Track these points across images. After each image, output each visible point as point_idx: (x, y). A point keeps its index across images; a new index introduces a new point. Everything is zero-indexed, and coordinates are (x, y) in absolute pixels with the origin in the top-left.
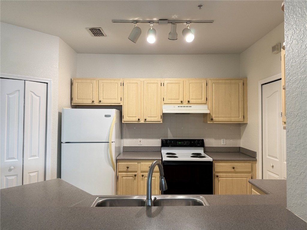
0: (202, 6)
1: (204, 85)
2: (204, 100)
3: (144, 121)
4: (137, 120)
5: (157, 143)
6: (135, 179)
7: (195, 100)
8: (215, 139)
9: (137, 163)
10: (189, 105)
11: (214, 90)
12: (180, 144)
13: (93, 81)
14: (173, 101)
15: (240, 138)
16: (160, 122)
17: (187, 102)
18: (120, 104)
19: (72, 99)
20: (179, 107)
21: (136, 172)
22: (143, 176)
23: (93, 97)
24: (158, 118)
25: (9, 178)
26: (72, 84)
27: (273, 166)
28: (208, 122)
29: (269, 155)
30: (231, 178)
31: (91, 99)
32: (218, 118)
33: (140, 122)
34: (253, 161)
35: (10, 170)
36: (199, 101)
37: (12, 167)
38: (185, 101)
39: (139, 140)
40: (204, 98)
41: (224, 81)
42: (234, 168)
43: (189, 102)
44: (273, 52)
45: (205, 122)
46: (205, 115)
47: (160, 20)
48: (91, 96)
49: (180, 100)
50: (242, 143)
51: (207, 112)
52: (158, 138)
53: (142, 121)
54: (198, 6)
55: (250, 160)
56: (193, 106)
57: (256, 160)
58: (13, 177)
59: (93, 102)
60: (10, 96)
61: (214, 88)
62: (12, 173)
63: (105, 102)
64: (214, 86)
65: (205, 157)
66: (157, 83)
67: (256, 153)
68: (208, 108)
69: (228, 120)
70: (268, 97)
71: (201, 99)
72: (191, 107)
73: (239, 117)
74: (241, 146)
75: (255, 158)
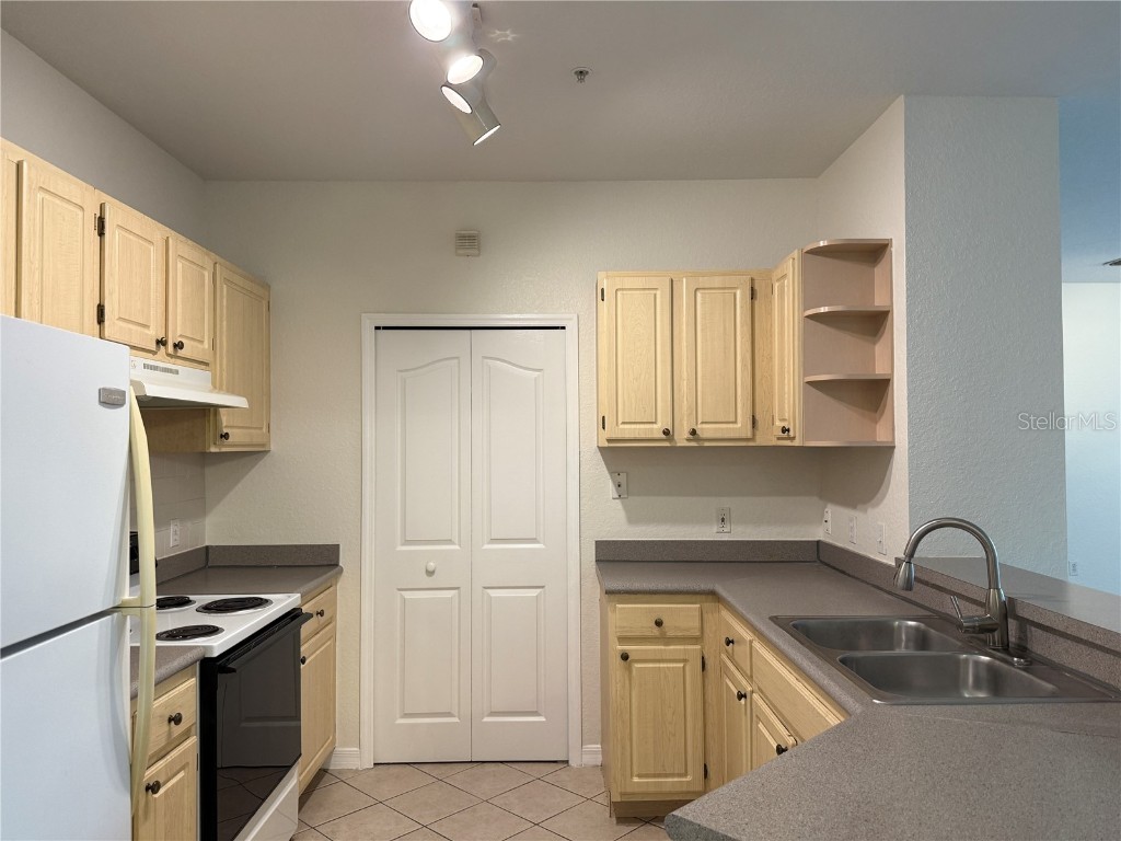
0: (587, 74)
1: (208, 277)
7: (189, 343)
10: (171, 364)
11: (224, 310)
14: (136, 335)
15: (204, 511)
17: (170, 349)
20: (144, 367)
27: (433, 572)
28: (212, 449)
29: (408, 543)
32: (232, 429)
34: (335, 576)
36: (199, 351)
40: (207, 337)
42: (322, 614)
43: (181, 347)
44: (461, 251)
49: (155, 334)
54: (576, 73)
55: (332, 577)
56: (182, 370)
57: (340, 571)
61: (224, 301)
64: (225, 290)
65: (267, 601)
66: (82, 208)
67: (335, 549)
68: (215, 387)
69: (247, 440)
70: (407, 370)
71: (201, 342)
72: (177, 372)
73: (261, 428)
74: (207, 544)
75: (337, 565)
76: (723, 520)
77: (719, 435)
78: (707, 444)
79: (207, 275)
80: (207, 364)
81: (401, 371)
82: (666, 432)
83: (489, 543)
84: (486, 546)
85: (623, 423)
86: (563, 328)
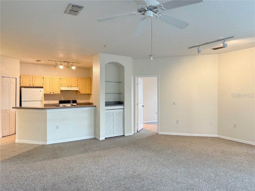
1: (77, 80)
2: (77, 86)
4: (50, 93)
5: (57, 102)
7: (73, 85)
8: (80, 100)
10: (71, 87)
11: (80, 82)
12: (67, 102)
14: (65, 85)
15: (90, 99)
18: (42, 86)
19: (20, 84)
20: (67, 88)
24: (59, 92)
25: (5, 114)
26: (20, 77)
32: (82, 92)
35: (6, 111)
36: (75, 86)
37: (7, 110)
38: (70, 86)
39: (49, 101)
41: (84, 79)
45: (77, 94)
46: (77, 91)
47: (64, 62)
48: (29, 83)
49: (68, 85)
50: (90, 101)
51: (78, 90)
52: (58, 100)
53: (52, 93)
56: (73, 87)
58: (6, 114)
59: (30, 85)
60: (5, 83)
62: (6, 112)
63: (35, 85)
66: (58, 78)
73: (89, 92)
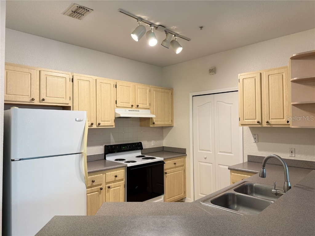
0: (203, 27)
3: (97, 126)
4: (90, 125)
6: (100, 193)
7: (142, 105)
8: (148, 141)
9: (102, 175)
10: (137, 109)
11: (154, 97)
12: (124, 149)
13: (32, 70)
14: (125, 105)
15: (163, 139)
16: (113, 126)
17: (136, 107)
18: (68, 104)
20: (129, 111)
21: (101, 185)
22: (109, 187)
23: (32, 93)
24: (111, 123)
27: (206, 158)
28: (151, 126)
29: (200, 150)
30: (173, 172)
31: (28, 96)
32: (157, 122)
33: (92, 127)
34: (183, 156)
36: (145, 106)
40: (148, 103)
41: (160, 90)
42: (175, 164)
43: (138, 106)
44: (210, 74)
45: (147, 126)
47: (160, 25)
48: (28, 91)
49: (131, 104)
52: (101, 145)
54: (200, 27)
55: (182, 156)
57: (186, 155)
59: (33, 100)
61: (154, 95)
63: (49, 101)
64: (154, 93)
65: (155, 158)
66: (110, 84)
67: (185, 149)
68: (151, 113)
69: (163, 124)
70: (199, 106)
71: (147, 104)
72: (139, 111)
73: (169, 121)
74: (164, 146)
75: (185, 153)
76: (292, 152)
77: (277, 123)
78: (273, 126)
79: (148, 91)
80: (149, 109)
81: (198, 106)
82: (258, 122)
83: (219, 152)
84: (219, 153)
85: (246, 119)
86: (237, 91)
